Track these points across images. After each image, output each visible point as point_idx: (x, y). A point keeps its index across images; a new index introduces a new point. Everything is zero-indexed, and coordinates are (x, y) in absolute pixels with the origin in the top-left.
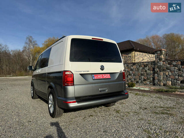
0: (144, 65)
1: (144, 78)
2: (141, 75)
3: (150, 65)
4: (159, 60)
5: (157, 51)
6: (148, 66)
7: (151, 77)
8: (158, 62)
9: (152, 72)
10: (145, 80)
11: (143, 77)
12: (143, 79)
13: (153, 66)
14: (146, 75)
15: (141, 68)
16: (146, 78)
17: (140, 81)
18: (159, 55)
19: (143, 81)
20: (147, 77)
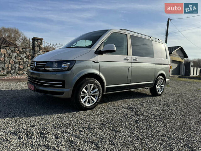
0: (20, 52)
1: (20, 66)
2: (15, 64)
3: (28, 53)
4: (39, 49)
5: (37, 39)
6: (25, 54)
7: (28, 66)
8: (38, 51)
9: (30, 60)
10: (20, 69)
11: (17, 66)
12: (17, 68)
13: (32, 54)
14: (22, 63)
15: (15, 55)
16: (22, 68)
17: (13, 70)
18: (40, 44)
19: (18, 70)
20: (24, 66)
